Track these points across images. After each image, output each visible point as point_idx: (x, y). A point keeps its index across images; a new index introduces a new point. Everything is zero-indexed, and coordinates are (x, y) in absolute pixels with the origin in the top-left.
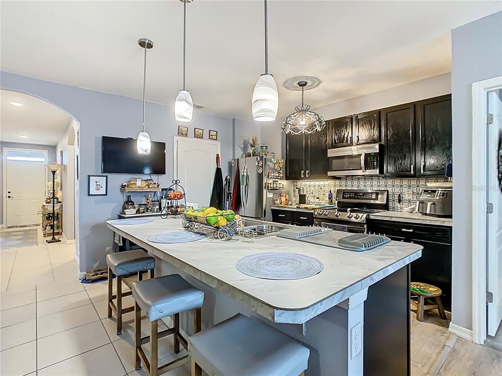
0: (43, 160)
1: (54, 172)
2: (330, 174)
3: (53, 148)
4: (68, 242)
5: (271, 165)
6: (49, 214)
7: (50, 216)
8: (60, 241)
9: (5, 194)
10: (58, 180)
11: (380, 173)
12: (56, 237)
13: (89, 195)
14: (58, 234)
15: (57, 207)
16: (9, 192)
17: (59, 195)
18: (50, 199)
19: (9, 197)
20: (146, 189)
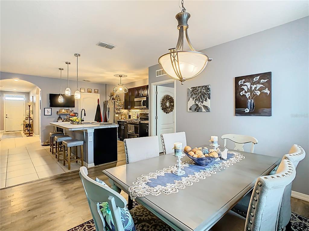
0: (23, 99)
1: (29, 106)
2: (135, 107)
3: (28, 94)
4: (36, 136)
5: (117, 104)
6: (27, 124)
7: (27, 126)
8: (32, 136)
9: (5, 116)
10: (31, 109)
11: (146, 107)
12: (31, 135)
13: (45, 115)
14: (31, 133)
15: (31, 121)
16: (7, 115)
17: (31, 116)
18: (27, 118)
19: (7, 117)
20: (66, 113)
